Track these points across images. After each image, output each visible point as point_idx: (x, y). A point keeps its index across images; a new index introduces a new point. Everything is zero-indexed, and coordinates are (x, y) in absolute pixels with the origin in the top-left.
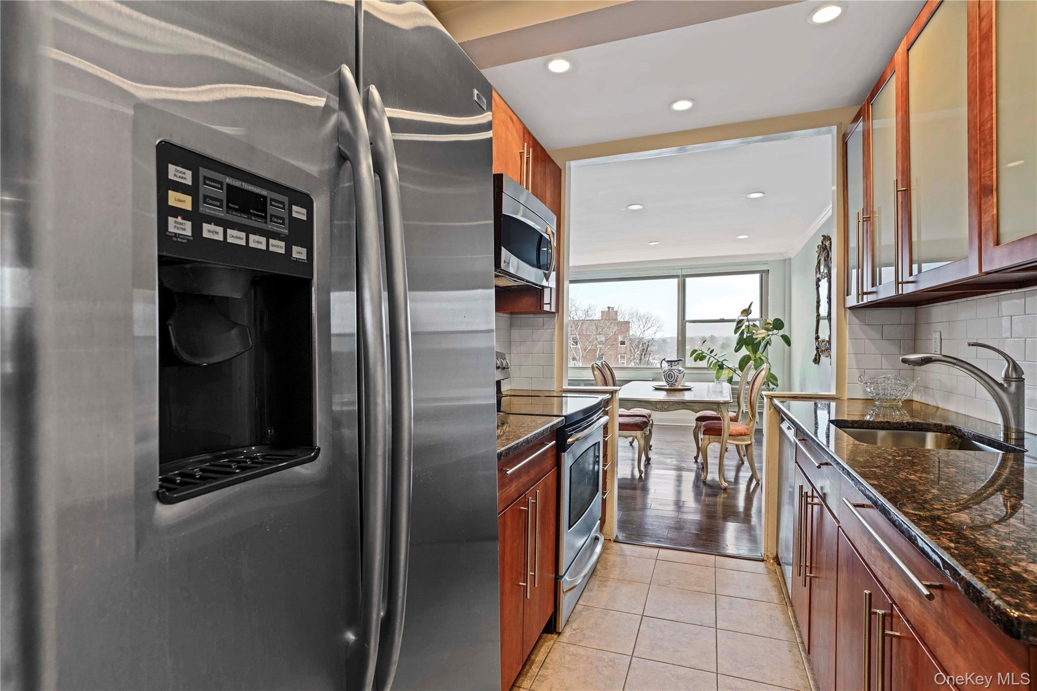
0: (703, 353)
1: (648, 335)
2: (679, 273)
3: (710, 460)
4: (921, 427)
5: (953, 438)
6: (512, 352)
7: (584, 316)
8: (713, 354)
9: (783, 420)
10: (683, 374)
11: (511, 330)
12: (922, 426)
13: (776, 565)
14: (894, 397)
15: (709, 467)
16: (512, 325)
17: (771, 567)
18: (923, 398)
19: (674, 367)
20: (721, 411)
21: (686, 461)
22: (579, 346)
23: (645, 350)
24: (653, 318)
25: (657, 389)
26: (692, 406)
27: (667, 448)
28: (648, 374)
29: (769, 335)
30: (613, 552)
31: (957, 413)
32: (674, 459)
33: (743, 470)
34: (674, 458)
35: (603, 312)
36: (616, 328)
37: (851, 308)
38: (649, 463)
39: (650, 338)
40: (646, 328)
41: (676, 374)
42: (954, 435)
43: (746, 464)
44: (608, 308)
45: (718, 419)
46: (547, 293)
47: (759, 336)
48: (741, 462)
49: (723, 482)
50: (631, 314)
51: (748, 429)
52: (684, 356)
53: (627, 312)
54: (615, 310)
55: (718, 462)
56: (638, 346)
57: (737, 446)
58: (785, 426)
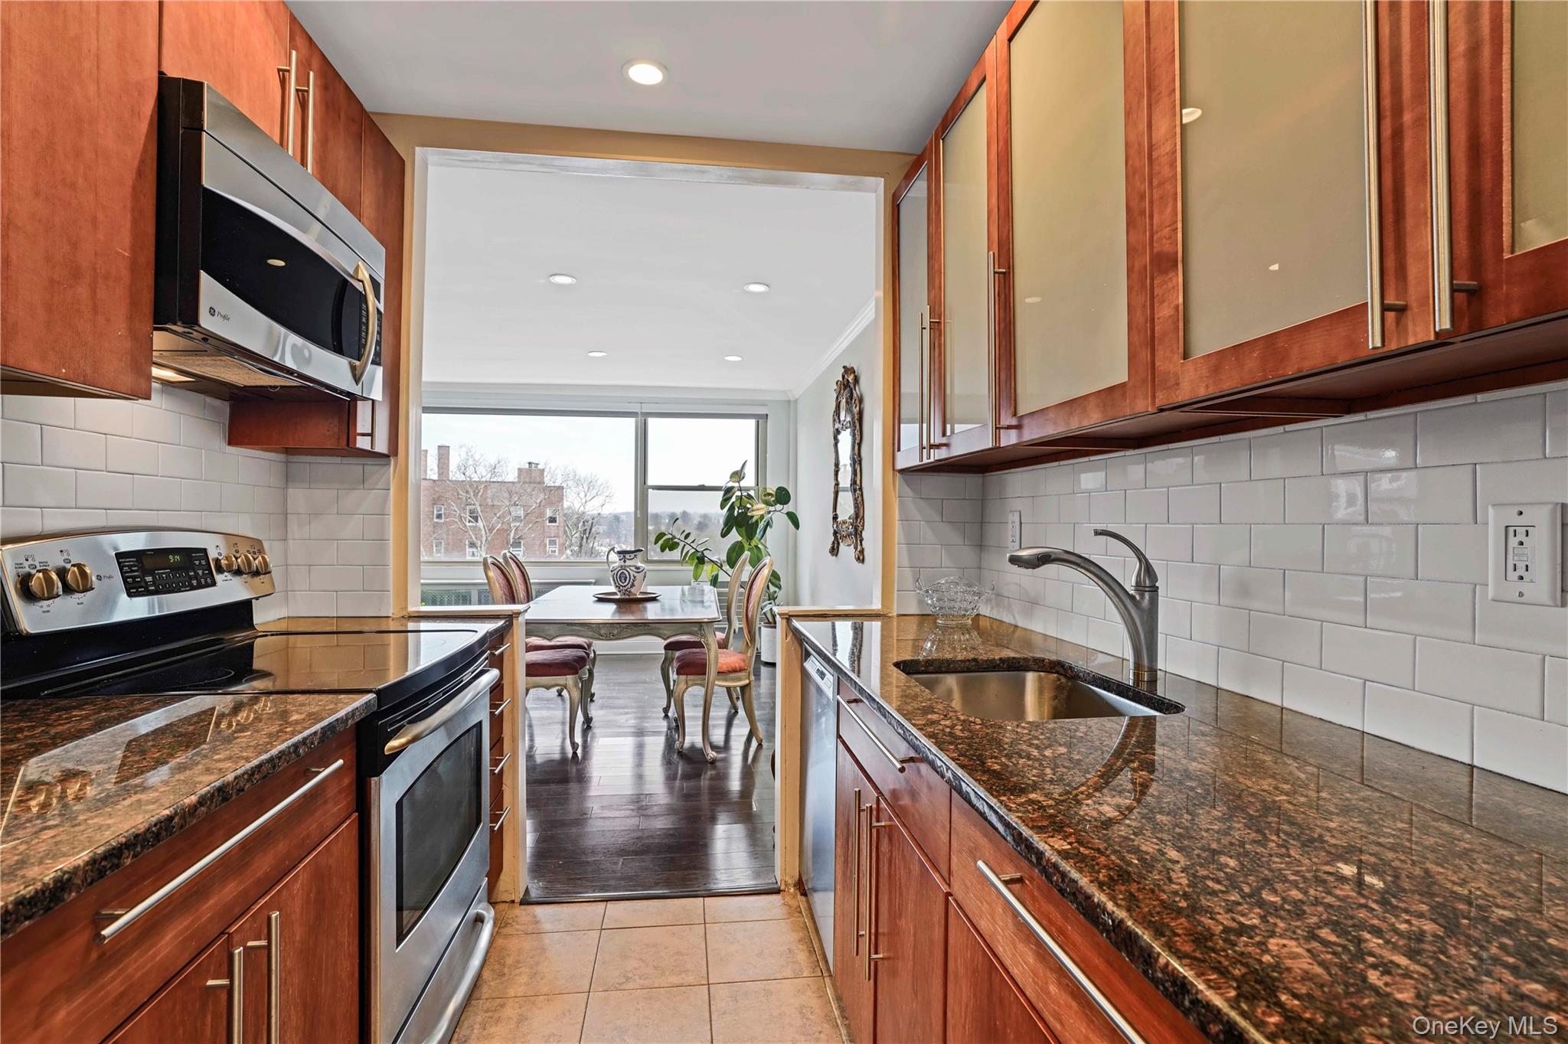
0: (674, 537)
1: (592, 508)
2: (636, 408)
3: (688, 713)
4: (1017, 665)
5: (1059, 680)
6: (290, 535)
7: (489, 475)
8: (689, 540)
9: (808, 655)
10: (643, 573)
11: (287, 488)
12: (1019, 663)
13: (799, 896)
14: (963, 613)
15: (686, 723)
16: (288, 479)
17: (793, 903)
18: (995, 611)
19: (628, 563)
20: (703, 636)
21: (650, 718)
22: (480, 524)
23: (588, 532)
24: (599, 483)
25: (600, 600)
26: (659, 629)
27: (620, 695)
28: (588, 573)
29: (769, 512)
30: (517, 930)
31: (1045, 635)
32: (632, 715)
33: (737, 724)
34: (631, 713)
35: (520, 470)
36: (542, 496)
37: (902, 471)
38: (589, 728)
39: (595, 512)
40: (588, 498)
41: (632, 573)
42: (1061, 674)
43: (742, 712)
44: (530, 463)
45: (699, 645)
46: (363, 411)
47: (754, 513)
48: (733, 711)
49: (709, 751)
50: (566, 477)
51: (744, 661)
52: (645, 543)
53: (558, 471)
54: (540, 467)
55: (701, 714)
56: (576, 525)
57: (728, 689)
58: (812, 665)
